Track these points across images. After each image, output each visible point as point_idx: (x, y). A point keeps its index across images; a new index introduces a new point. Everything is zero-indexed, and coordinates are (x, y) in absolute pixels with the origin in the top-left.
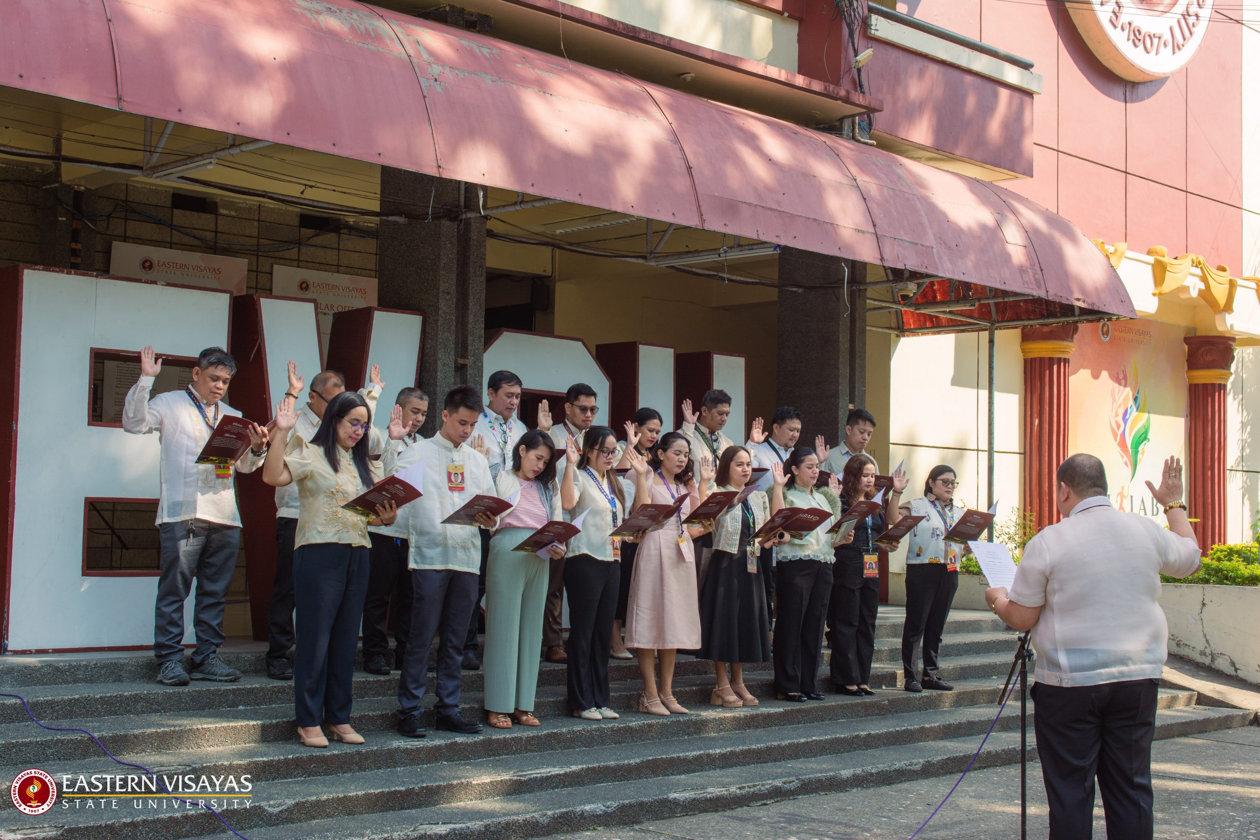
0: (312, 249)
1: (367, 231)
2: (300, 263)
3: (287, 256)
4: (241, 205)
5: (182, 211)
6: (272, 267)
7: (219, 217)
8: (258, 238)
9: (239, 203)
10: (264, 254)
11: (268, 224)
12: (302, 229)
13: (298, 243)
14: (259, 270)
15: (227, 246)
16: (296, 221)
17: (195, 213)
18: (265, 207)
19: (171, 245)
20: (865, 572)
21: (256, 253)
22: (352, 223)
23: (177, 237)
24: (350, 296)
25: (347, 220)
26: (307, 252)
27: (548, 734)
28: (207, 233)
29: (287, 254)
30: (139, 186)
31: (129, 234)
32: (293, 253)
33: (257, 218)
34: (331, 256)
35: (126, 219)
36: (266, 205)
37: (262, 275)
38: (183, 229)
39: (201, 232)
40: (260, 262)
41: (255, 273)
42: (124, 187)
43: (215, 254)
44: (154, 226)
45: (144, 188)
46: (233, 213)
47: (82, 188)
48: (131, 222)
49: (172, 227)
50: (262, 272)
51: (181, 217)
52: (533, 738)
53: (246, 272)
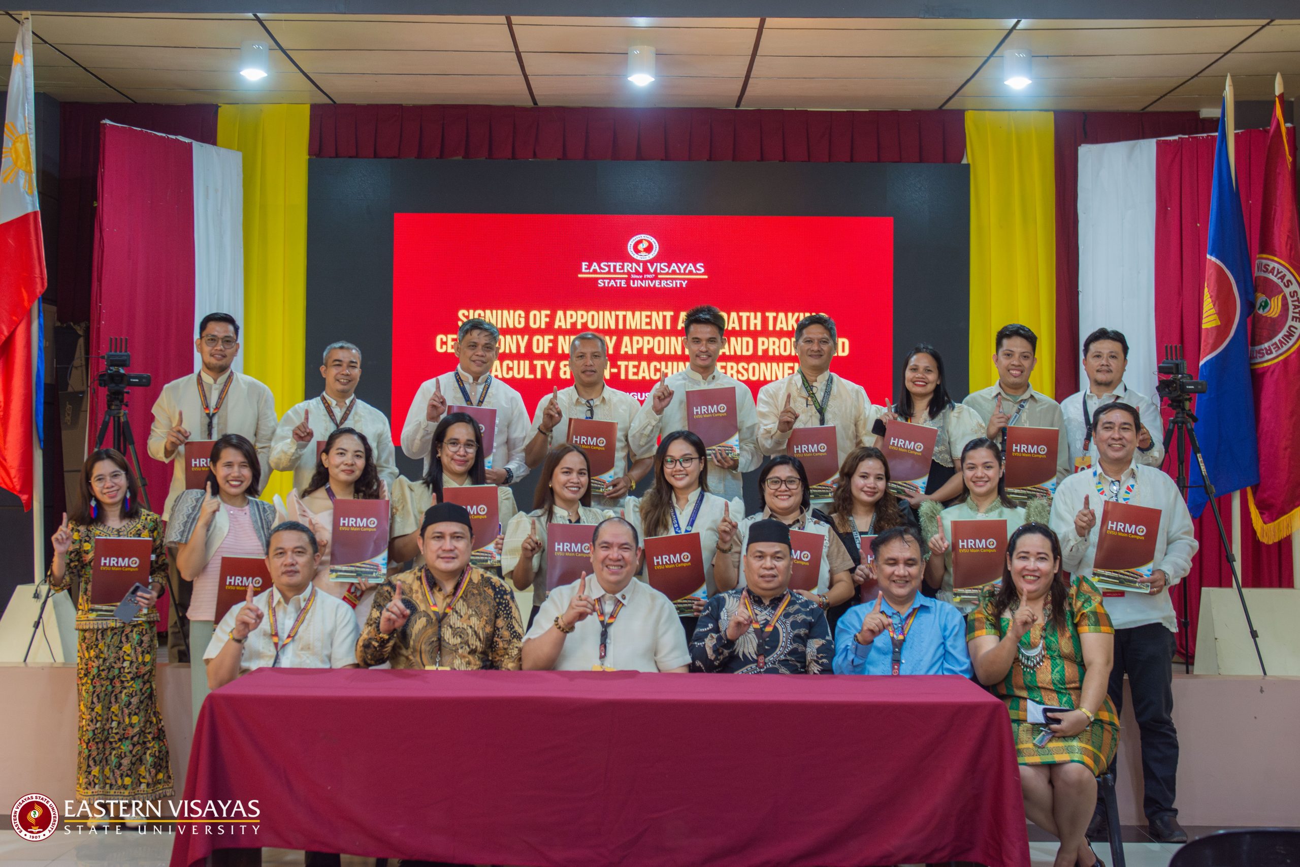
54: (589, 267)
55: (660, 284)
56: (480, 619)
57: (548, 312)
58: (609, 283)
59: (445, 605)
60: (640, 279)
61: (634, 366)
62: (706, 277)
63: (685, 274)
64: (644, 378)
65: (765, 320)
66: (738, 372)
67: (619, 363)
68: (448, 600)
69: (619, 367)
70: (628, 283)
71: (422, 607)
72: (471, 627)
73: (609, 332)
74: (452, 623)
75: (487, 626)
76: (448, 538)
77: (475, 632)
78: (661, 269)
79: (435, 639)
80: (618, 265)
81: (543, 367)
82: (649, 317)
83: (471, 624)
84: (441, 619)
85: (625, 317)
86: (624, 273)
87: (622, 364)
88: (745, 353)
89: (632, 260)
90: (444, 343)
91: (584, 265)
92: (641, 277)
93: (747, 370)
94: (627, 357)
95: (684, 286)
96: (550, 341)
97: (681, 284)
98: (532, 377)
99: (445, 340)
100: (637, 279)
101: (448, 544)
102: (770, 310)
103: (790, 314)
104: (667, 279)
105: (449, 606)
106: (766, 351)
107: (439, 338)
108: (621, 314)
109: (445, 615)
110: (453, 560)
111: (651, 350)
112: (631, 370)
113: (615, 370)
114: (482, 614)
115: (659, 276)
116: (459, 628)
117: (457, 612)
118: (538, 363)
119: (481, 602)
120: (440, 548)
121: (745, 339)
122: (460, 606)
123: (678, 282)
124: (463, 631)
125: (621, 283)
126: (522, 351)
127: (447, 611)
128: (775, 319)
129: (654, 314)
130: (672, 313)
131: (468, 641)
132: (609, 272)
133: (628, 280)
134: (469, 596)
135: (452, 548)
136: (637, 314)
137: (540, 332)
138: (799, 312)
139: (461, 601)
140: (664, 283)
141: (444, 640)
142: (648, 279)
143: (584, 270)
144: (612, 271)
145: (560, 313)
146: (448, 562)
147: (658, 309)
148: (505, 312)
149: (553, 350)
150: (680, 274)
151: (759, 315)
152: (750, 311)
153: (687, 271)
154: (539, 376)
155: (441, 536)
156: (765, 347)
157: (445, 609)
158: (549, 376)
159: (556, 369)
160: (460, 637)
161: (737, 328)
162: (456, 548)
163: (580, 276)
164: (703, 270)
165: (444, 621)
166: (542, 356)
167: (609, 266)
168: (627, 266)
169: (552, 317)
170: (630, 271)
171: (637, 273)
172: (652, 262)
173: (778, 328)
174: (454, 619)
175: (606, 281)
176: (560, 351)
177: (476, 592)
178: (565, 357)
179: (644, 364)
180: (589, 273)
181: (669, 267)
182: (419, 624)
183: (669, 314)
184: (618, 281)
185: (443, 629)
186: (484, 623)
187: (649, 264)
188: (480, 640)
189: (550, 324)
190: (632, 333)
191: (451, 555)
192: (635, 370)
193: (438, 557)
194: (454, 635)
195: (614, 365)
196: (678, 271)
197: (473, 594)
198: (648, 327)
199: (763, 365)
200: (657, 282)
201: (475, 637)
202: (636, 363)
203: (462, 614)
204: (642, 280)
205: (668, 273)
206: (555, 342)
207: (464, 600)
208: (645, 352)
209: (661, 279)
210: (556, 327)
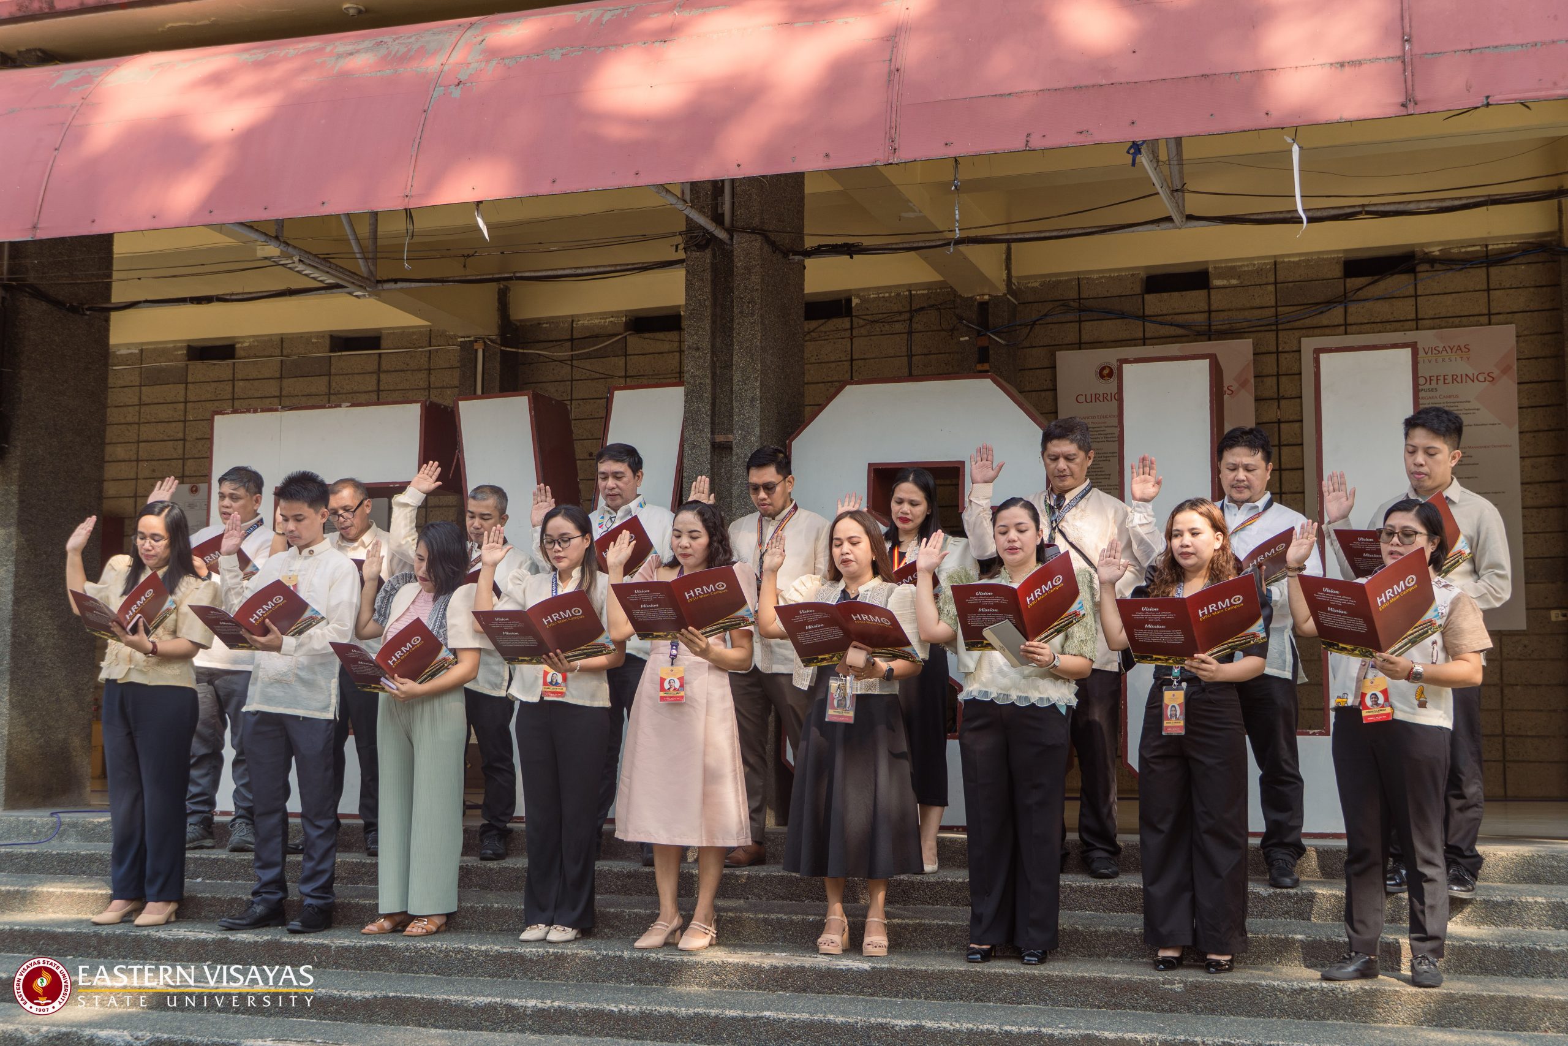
0: (1368, 304)
1: (1462, 260)
2: (1349, 328)
3: (1325, 322)
4: (1246, 269)
5: (1158, 295)
6: (1300, 342)
7: (1213, 292)
8: (1276, 306)
9: (1241, 266)
10: (1288, 326)
11: (1291, 285)
12: (1348, 280)
13: (1344, 299)
14: (1280, 349)
15: (1228, 326)
16: (1338, 271)
17: (1176, 294)
18: (1284, 262)
19: (1144, 341)
20: (1165, 724)
21: (1274, 327)
22: (1437, 253)
23: (1151, 329)
24: (1440, 360)
25: (1426, 250)
26: (1356, 311)
27: (373, 946)
28: (1195, 316)
29: (1324, 320)
30: (1095, 276)
31: (1085, 338)
32: (1336, 314)
33: (1272, 280)
34: (1405, 308)
35: (1080, 321)
36: (1286, 260)
37: (1286, 355)
38: (1159, 319)
39: (1186, 316)
40: (1280, 340)
41: (1275, 356)
42: (1075, 283)
43: (1210, 340)
44: (1119, 322)
45: (1101, 278)
46: (1234, 282)
47: (986, 297)
48: (1087, 323)
49: (1143, 318)
50: (1285, 352)
51: (1155, 303)
52: (346, 949)
53: (1251, 357)
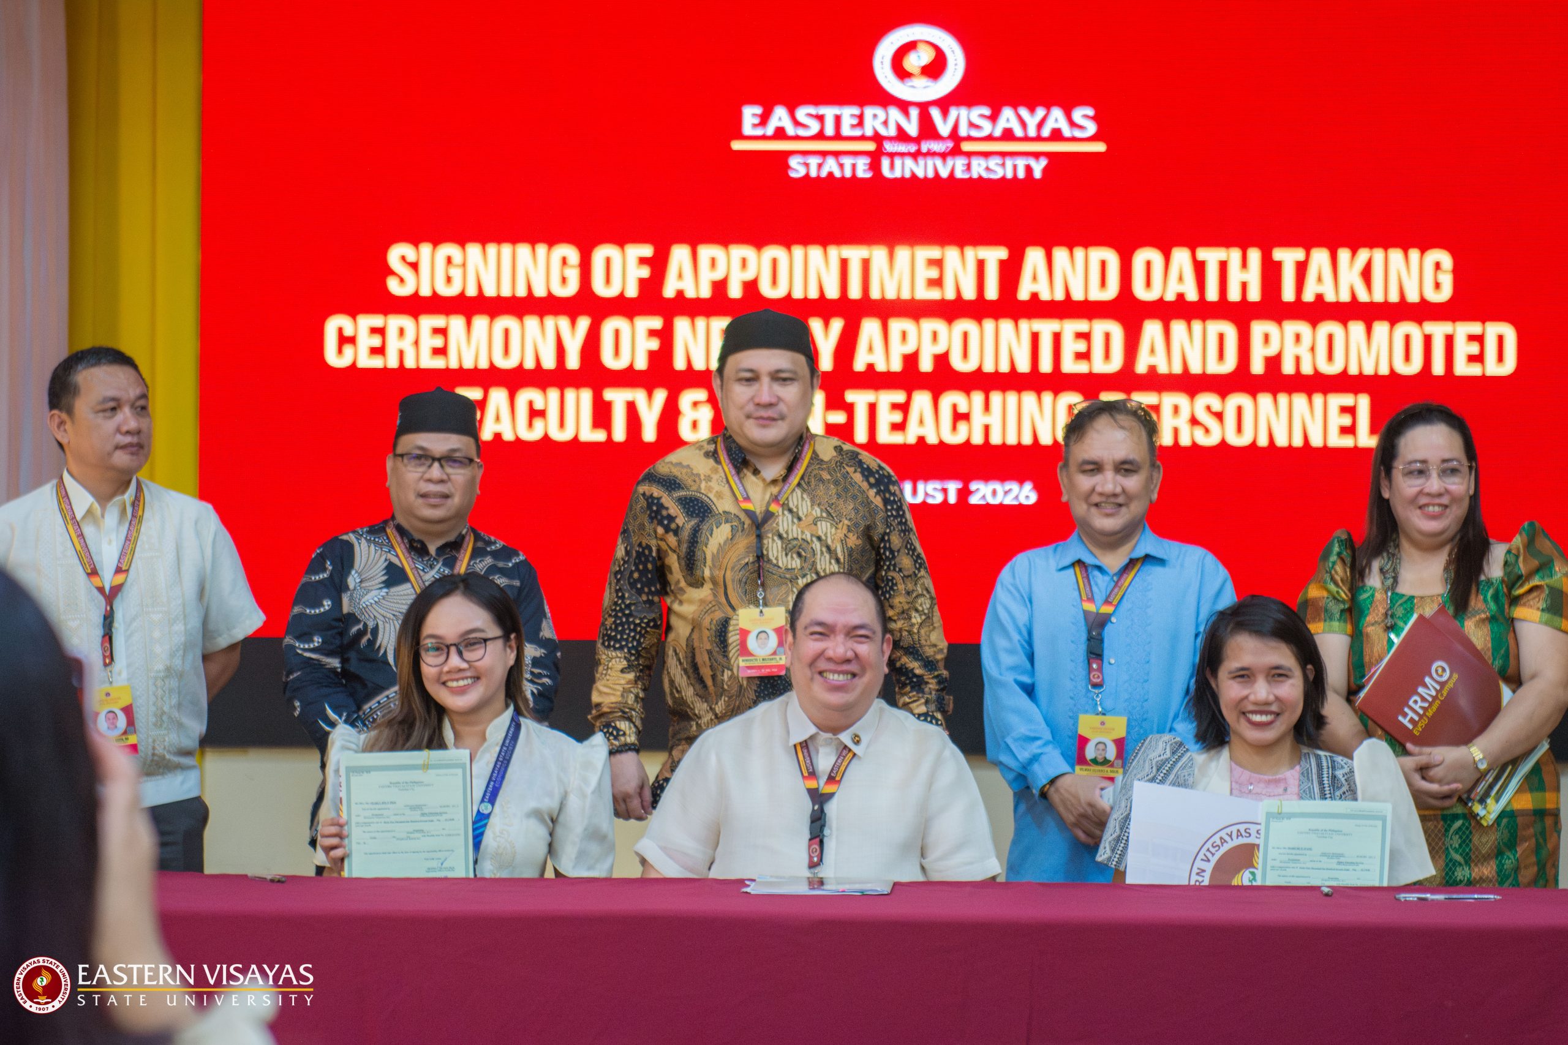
54: (764, 120)
55: (969, 167)
56: (836, 524)
57: (647, 251)
58: (820, 166)
59: (767, 497)
60: (909, 154)
61: (895, 406)
62: (1100, 147)
63: (1039, 138)
64: (921, 440)
65: (1271, 272)
66: (1194, 421)
67: (851, 396)
68: (775, 490)
69: (849, 409)
70: (875, 166)
71: (724, 504)
72: (819, 538)
73: (824, 308)
74: (781, 531)
75: (850, 535)
76: (765, 380)
77: (828, 548)
78: (972, 125)
79: (751, 560)
80: (848, 113)
81: (632, 411)
82: (938, 263)
83: (820, 533)
84: (759, 524)
85: (866, 264)
86: (863, 138)
87: (859, 398)
88: (1214, 368)
89: (885, 100)
90: (344, 340)
91: (750, 114)
92: (913, 148)
93: (1219, 416)
94: (873, 379)
95: (1038, 174)
96: (652, 333)
97: (1029, 169)
98: (600, 436)
99: (348, 332)
100: (902, 155)
101: (766, 390)
102: (1289, 242)
103: (1344, 254)
104: (986, 155)
105: (775, 499)
106: (1273, 363)
107: (334, 324)
108: (855, 254)
109: (769, 516)
110: (773, 423)
111: (942, 360)
112: (886, 417)
113: (838, 418)
114: (840, 515)
115: (966, 147)
116: (796, 539)
117: (790, 511)
118: (617, 398)
119: (839, 496)
120: (752, 399)
121: (1216, 327)
122: (800, 501)
123: (1021, 163)
124: (804, 545)
125: (854, 166)
126: (573, 362)
127: (774, 508)
128: (1302, 268)
129: (951, 254)
130: (1002, 253)
131: (814, 564)
132: (820, 136)
133: (875, 158)
134: (813, 483)
135: (774, 400)
136: (903, 253)
137: (623, 307)
138: (1371, 246)
139: (798, 491)
140: (979, 168)
141: (769, 561)
142: (931, 154)
143: (747, 129)
144: (830, 131)
145: (680, 254)
146: (764, 426)
147: (962, 240)
148: (523, 250)
149: (662, 357)
150: (1026, 139)
151: (1255, 256)
152: (1227, 244)
153: (1046, 132)
154: (619, 433)
155: (753, 378)
156: (1272, 351)
157: (768, 504)
158: (649, 434)
159: (670, 416)
160: (799, 555)
161: (1192, 296)
162: (779, 399)
163: (737, 145)
164: (1091, 128)
165: (766, 527)
166: (627, 378)
167: (821, 118)
168: (875, 119)
169: (658, 264)
170: (883, 132)
171: (902, 136)
172: (945, 104)
173: (1308, 296)
174: (784, 523)
175: (814, 161)
176: (680, 364)
177: (826, 476)
178: (694, 378)
179: (922, 400)
180: (764, 138)
181: (994, 118)
182: (718, 536)
183: (995, 255)
184: (848, 161)
185: (765, 541)
186: (845, 531)
187: (935, 113)
188: (838, 561)
189: (651, 286)
190: (886, 310)
191: (770, 413)
192: (898, 417)
193: (748, 417)
194: (787, 551)
195: (835, 402)
196: (1019, 132)
197: (821, 480)
198: (934, 294)
199: (1265, 399)
200: (959, 163)
201: (827, 556)
202: (900, 397)
203: (801, 514)
204: (916, 155)
205: (990, 138)
206: (665, 335)
207: (804, 490)
208: (926, 365)
209: (969, 155)
210: (669, 292)
